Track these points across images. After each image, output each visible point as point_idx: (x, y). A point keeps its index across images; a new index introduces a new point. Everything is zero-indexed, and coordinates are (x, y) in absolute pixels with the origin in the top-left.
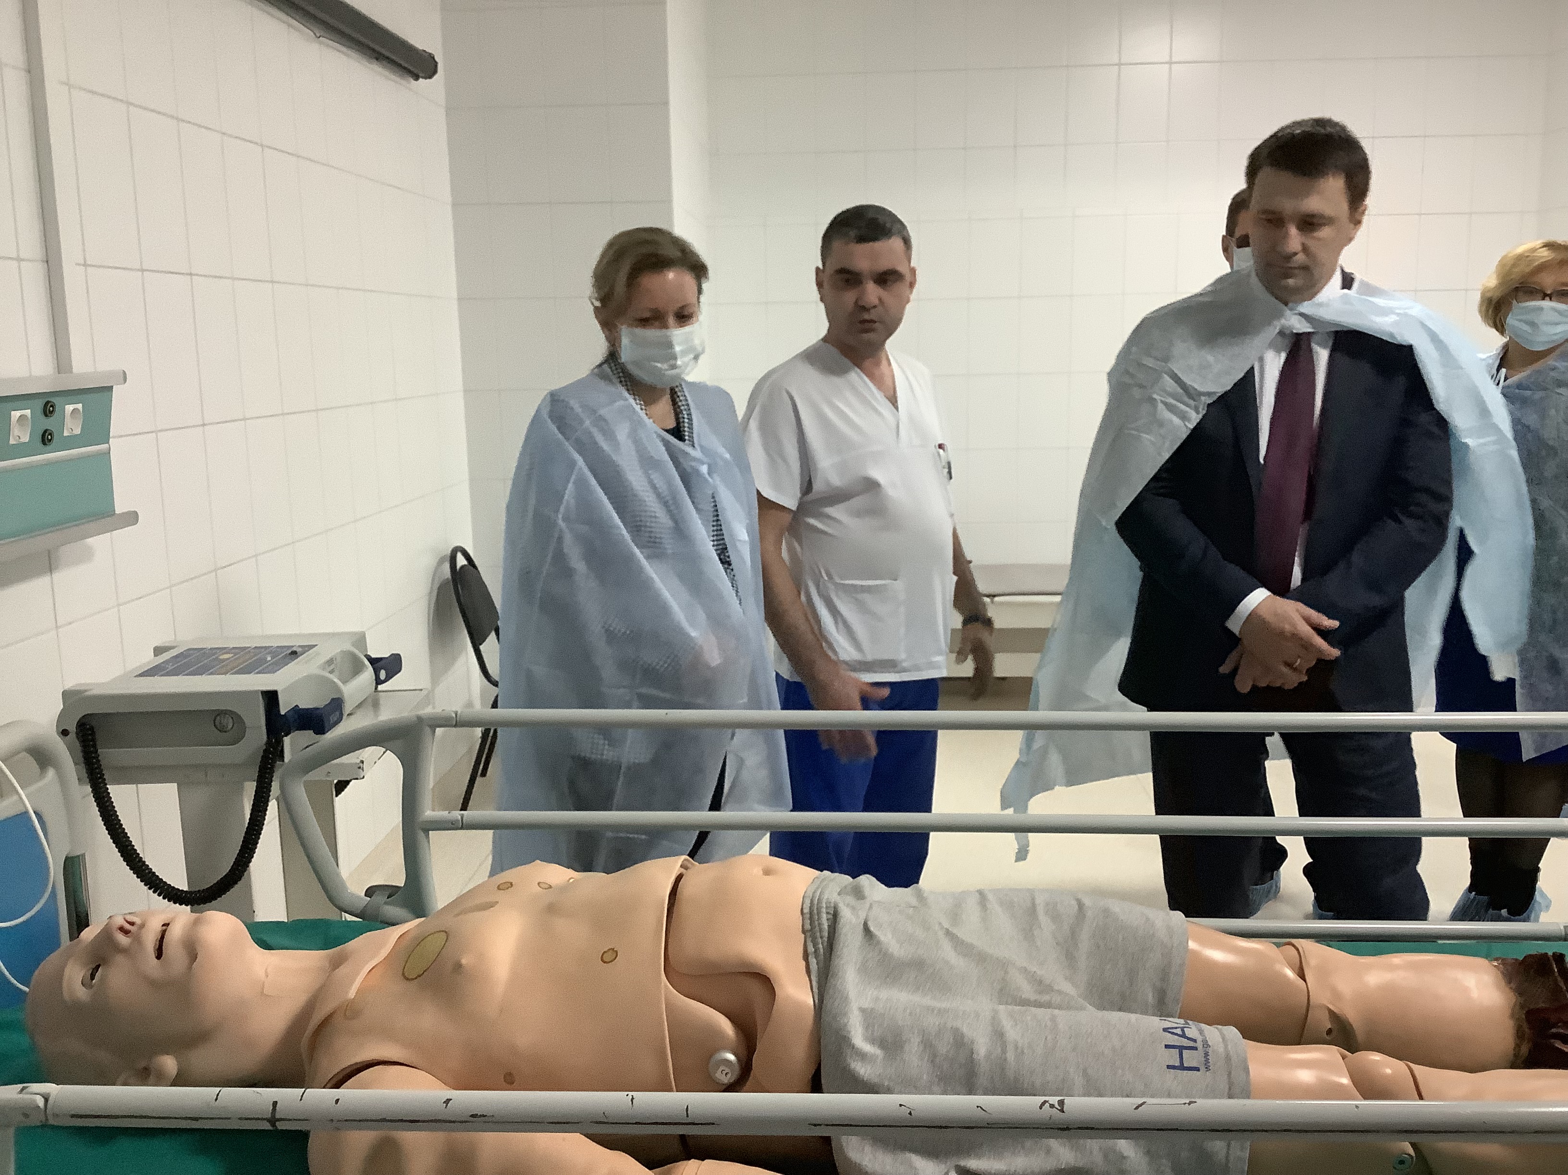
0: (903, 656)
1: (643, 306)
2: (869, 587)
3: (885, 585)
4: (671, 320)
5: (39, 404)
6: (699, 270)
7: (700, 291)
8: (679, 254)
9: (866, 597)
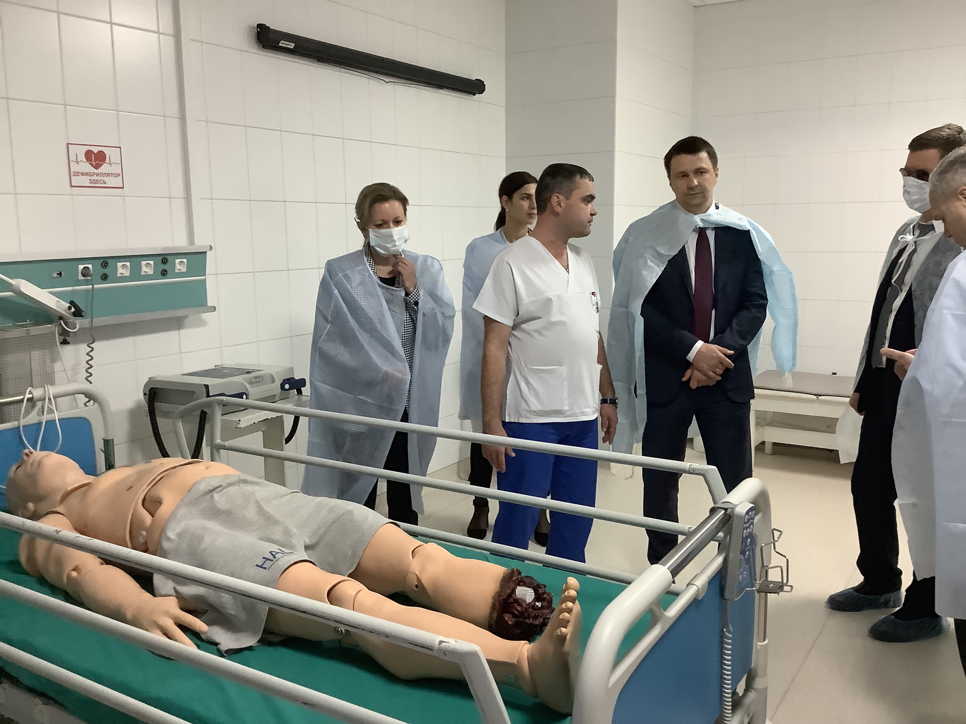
0: (567, 408)
1: (378, 219)
2: (546, 370)
3: (554, 369)
4: (391, 224)
5: (160, 258)
6: (404, 201)
7: (405, 210)
8: (392, 193)
9: (545, 375)
